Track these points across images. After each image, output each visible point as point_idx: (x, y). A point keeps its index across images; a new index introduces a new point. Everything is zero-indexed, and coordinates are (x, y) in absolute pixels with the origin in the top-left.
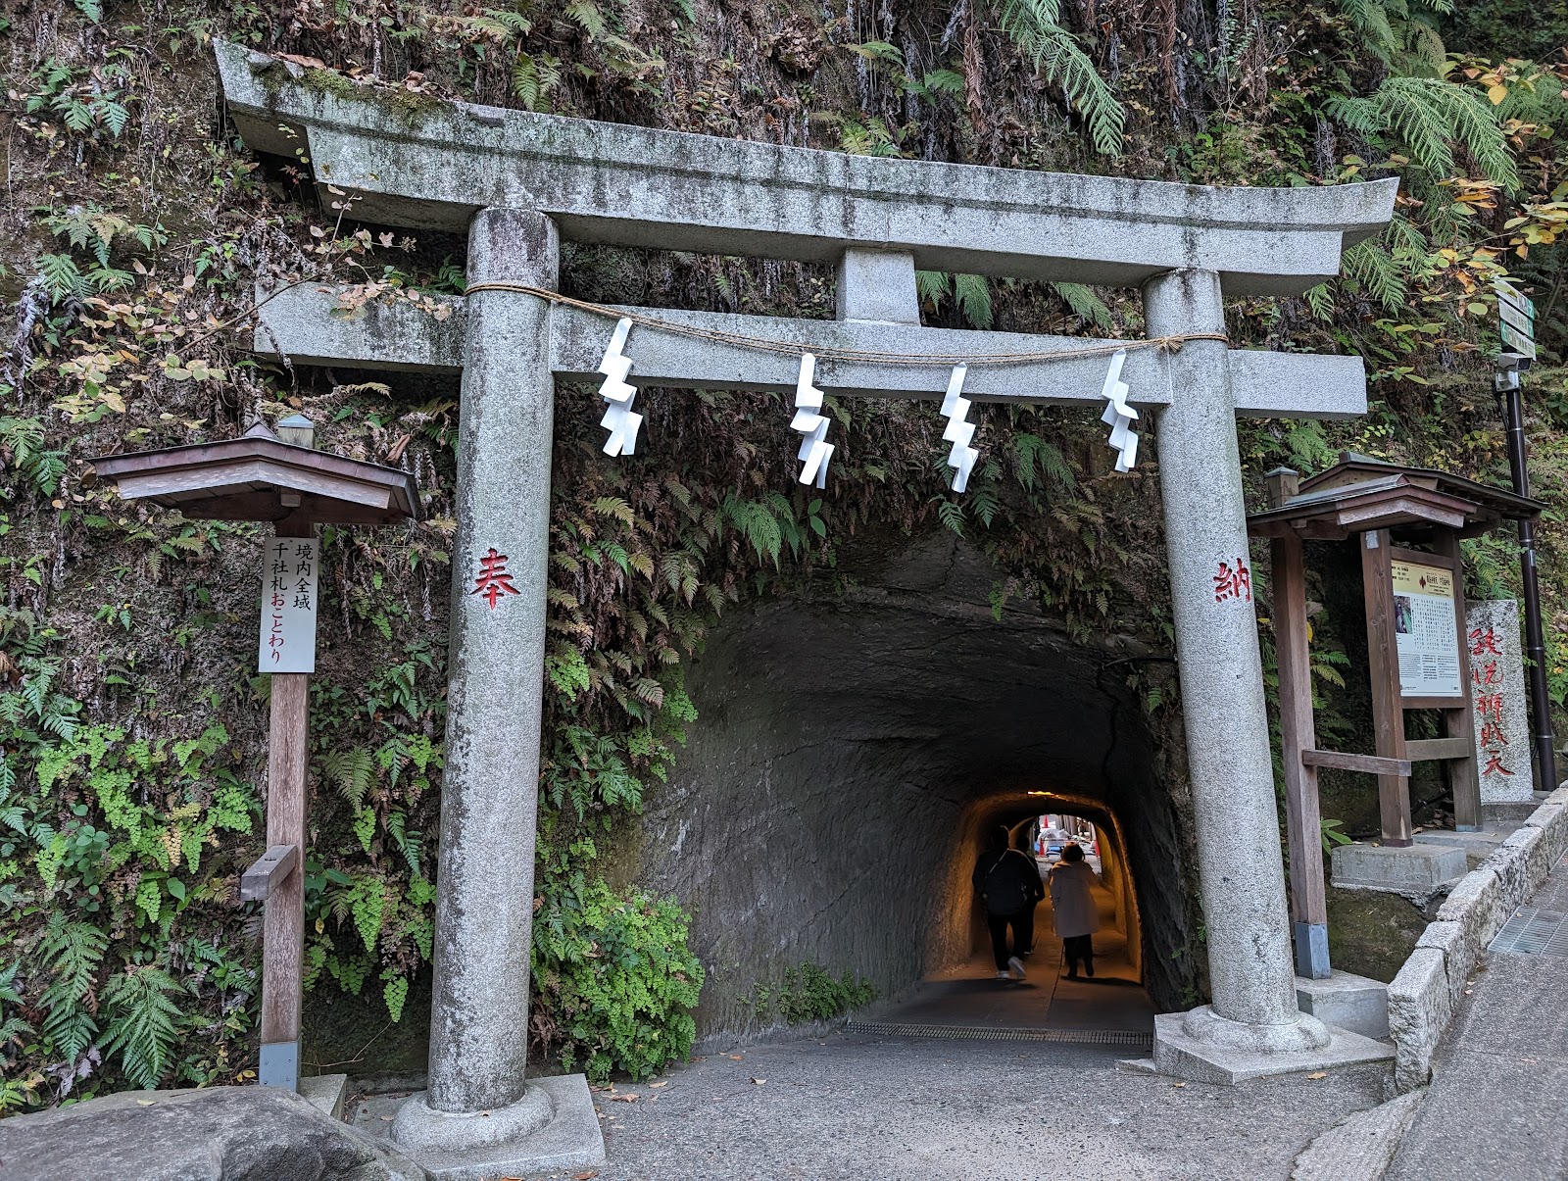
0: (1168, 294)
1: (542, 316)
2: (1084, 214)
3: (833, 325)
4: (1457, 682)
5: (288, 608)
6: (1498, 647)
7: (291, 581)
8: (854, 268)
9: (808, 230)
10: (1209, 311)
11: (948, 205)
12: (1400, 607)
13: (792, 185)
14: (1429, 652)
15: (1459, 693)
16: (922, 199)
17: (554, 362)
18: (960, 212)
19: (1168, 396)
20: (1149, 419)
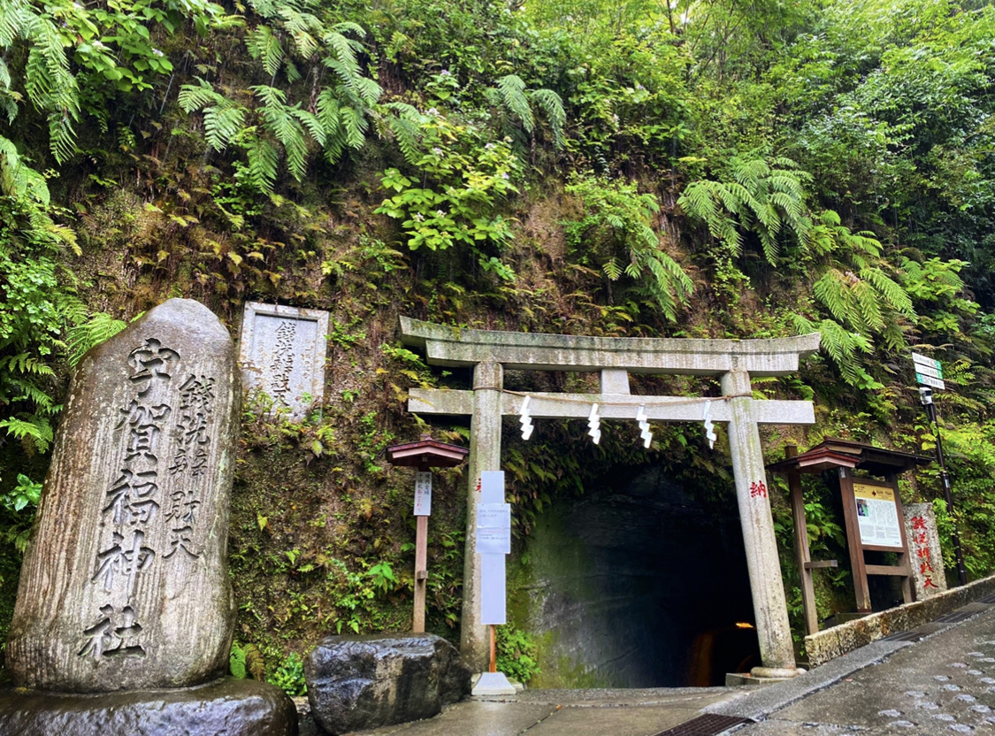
0: (728, 380)
1: (499, 396)
2: (692, 352)
3: (598, 396)
4: (900, 540)
5: (423, 495)
6: (925, 525)
7: (423, 485)
8: (604, 374)
9: (588, 364)
10: (745, 385)
11: (639, 352)
12: (861, 504)
13: (582, 349)
14: (880, 526)
15: (900, 545)
16: (629, 350)
17: (502, 412)
18: (644, 355)
19: (729, 418)
20: (723, 427)
